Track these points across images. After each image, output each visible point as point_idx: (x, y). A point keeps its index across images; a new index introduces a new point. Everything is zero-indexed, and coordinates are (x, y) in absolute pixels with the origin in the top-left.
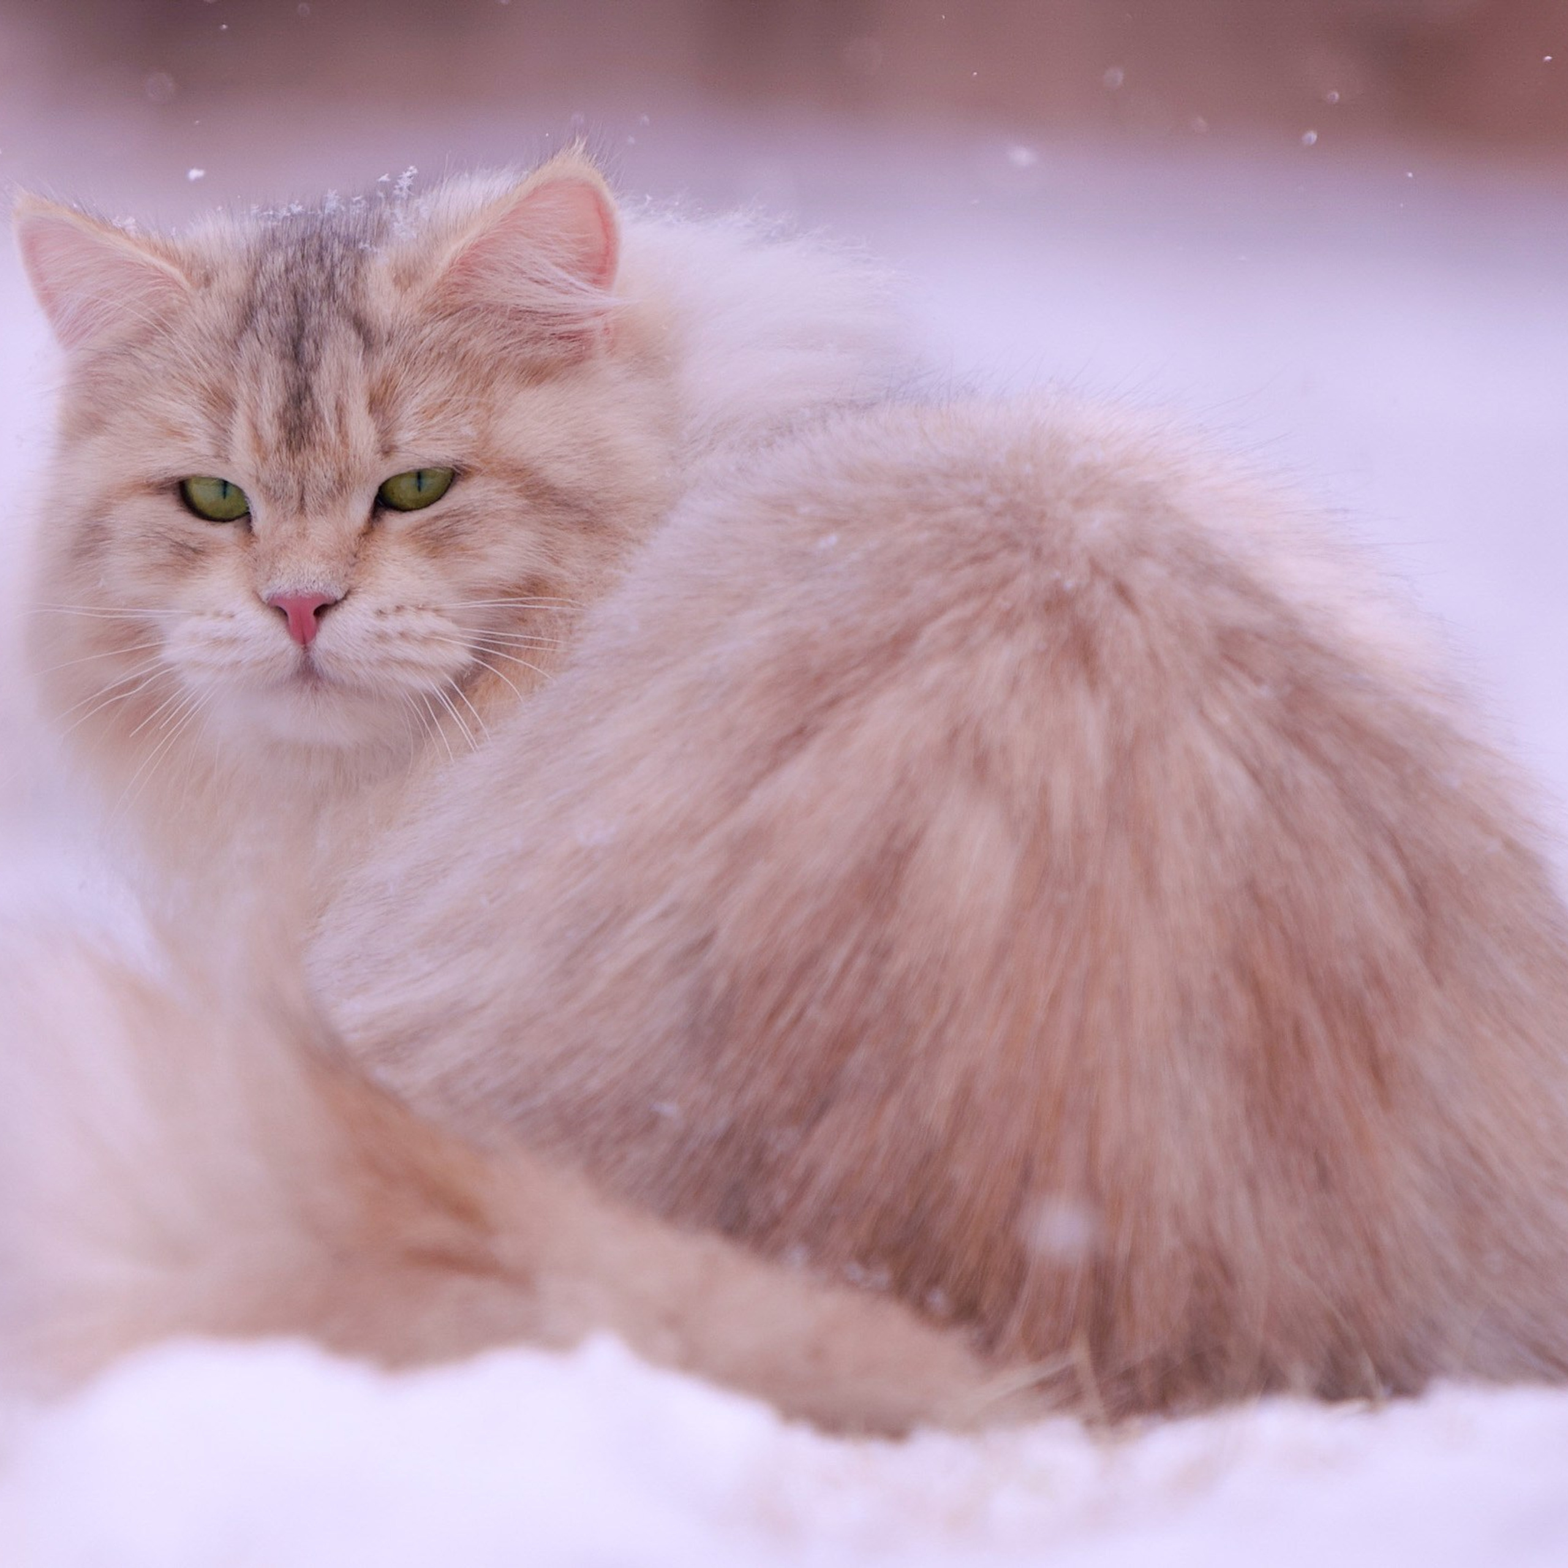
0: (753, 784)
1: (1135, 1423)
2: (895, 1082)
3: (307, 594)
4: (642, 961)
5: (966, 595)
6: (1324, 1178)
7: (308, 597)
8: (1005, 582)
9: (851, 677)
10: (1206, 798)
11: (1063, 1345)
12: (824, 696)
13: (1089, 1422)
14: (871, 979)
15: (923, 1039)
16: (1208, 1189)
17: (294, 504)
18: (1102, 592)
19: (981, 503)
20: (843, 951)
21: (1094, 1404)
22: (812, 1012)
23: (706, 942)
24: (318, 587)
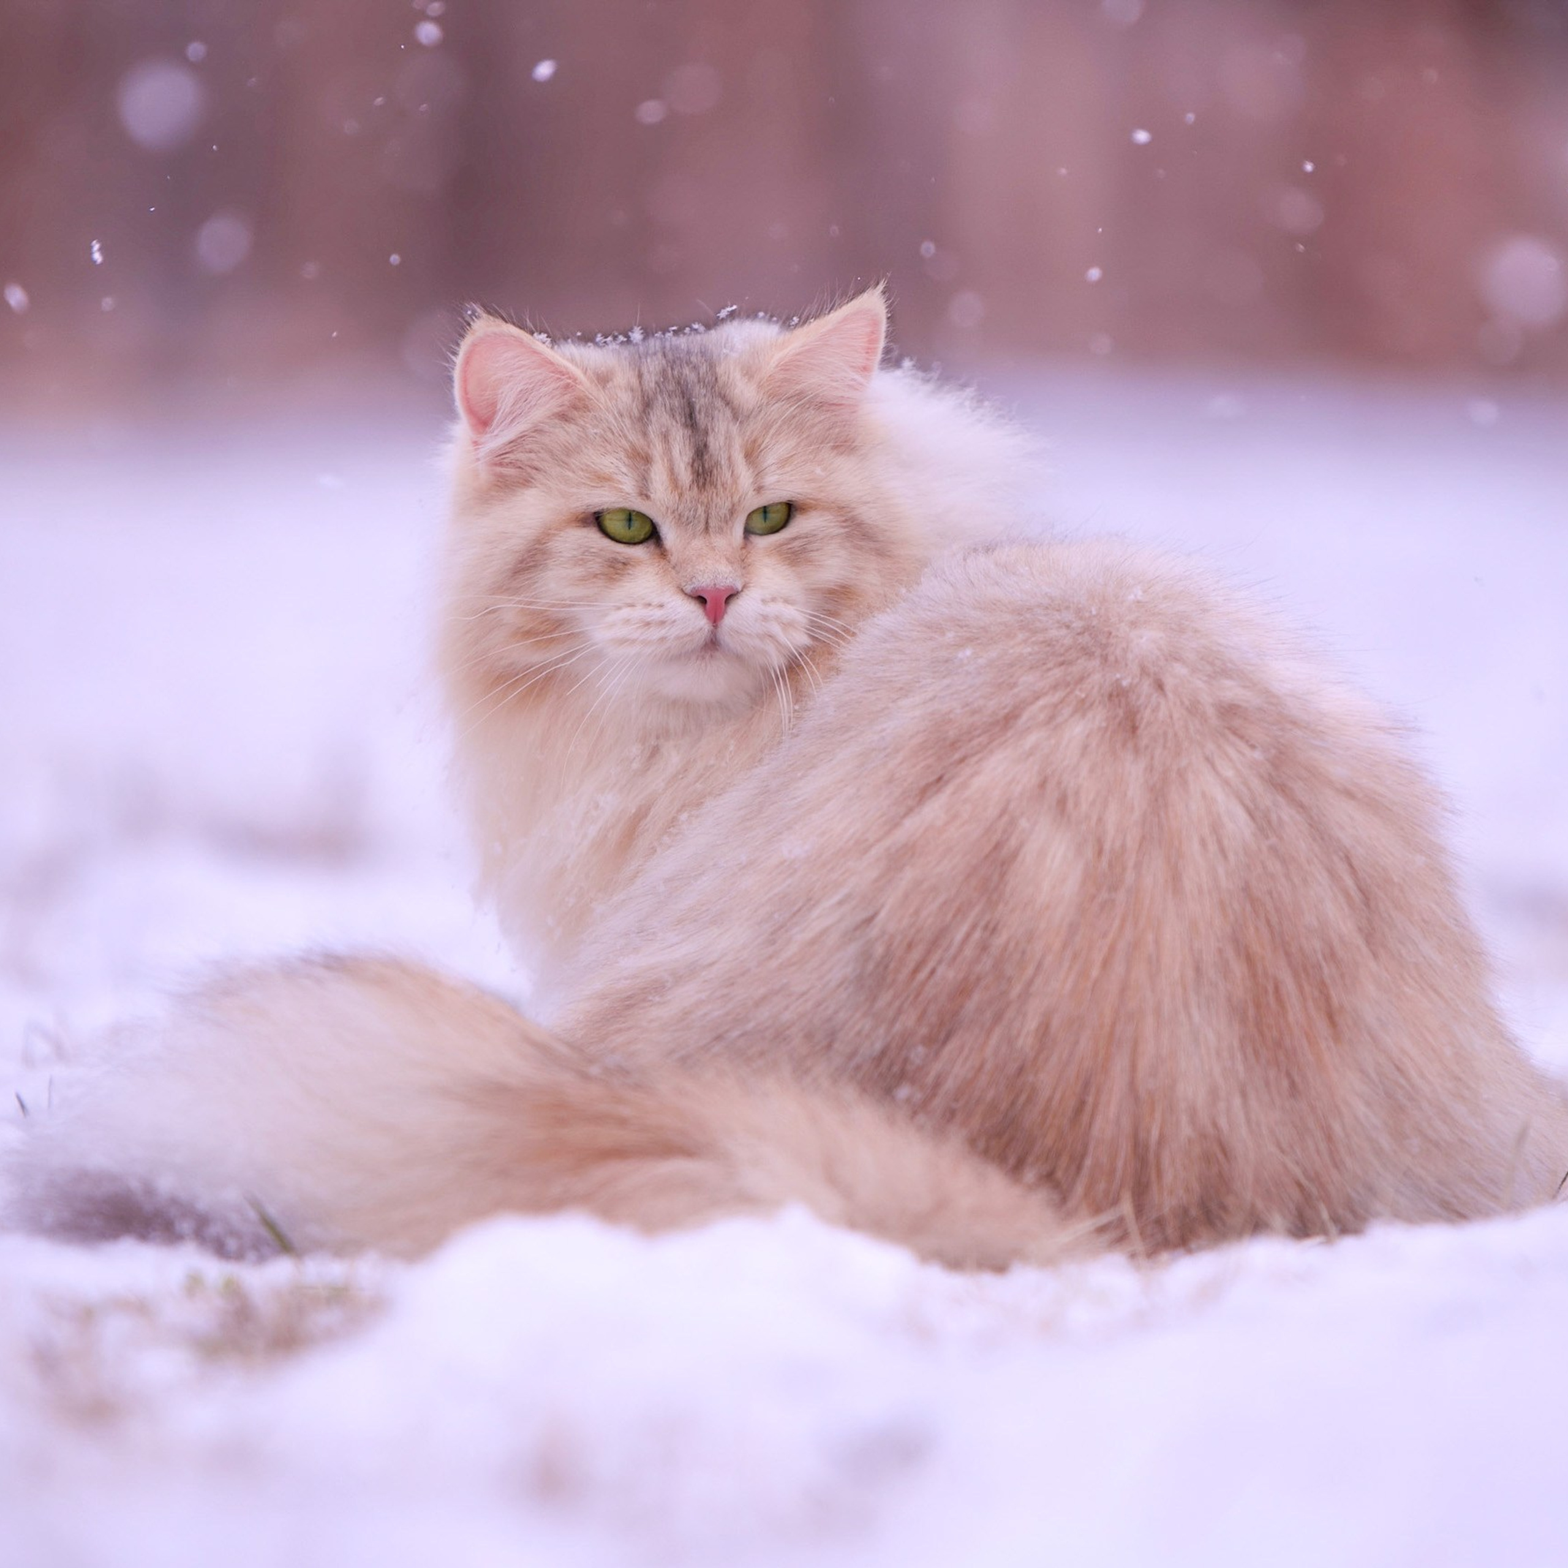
0: (906, 815)
1: (1165, 1256)
2: (998, 1018)
3: (723, 586)
4: (825, 932)
5: (1055, 687)
6: (1294, 1090)
7: (723, 588)
8: (1081, 679)
9: (975, 742)
10: (1216, 828)
11: (1115, 1202)
12: (957, 756)
13: (1133, 1256)
14: (984, 947)
15: (1016, 990)
16: (1214, 1094)
17: (702, 526)
18: (1146, 687)
19: (1068, 627)
20: (964, 929)
21: (1138, 1244)
22: (940, 970)
23: (869, 920)
24: (729, 582)
